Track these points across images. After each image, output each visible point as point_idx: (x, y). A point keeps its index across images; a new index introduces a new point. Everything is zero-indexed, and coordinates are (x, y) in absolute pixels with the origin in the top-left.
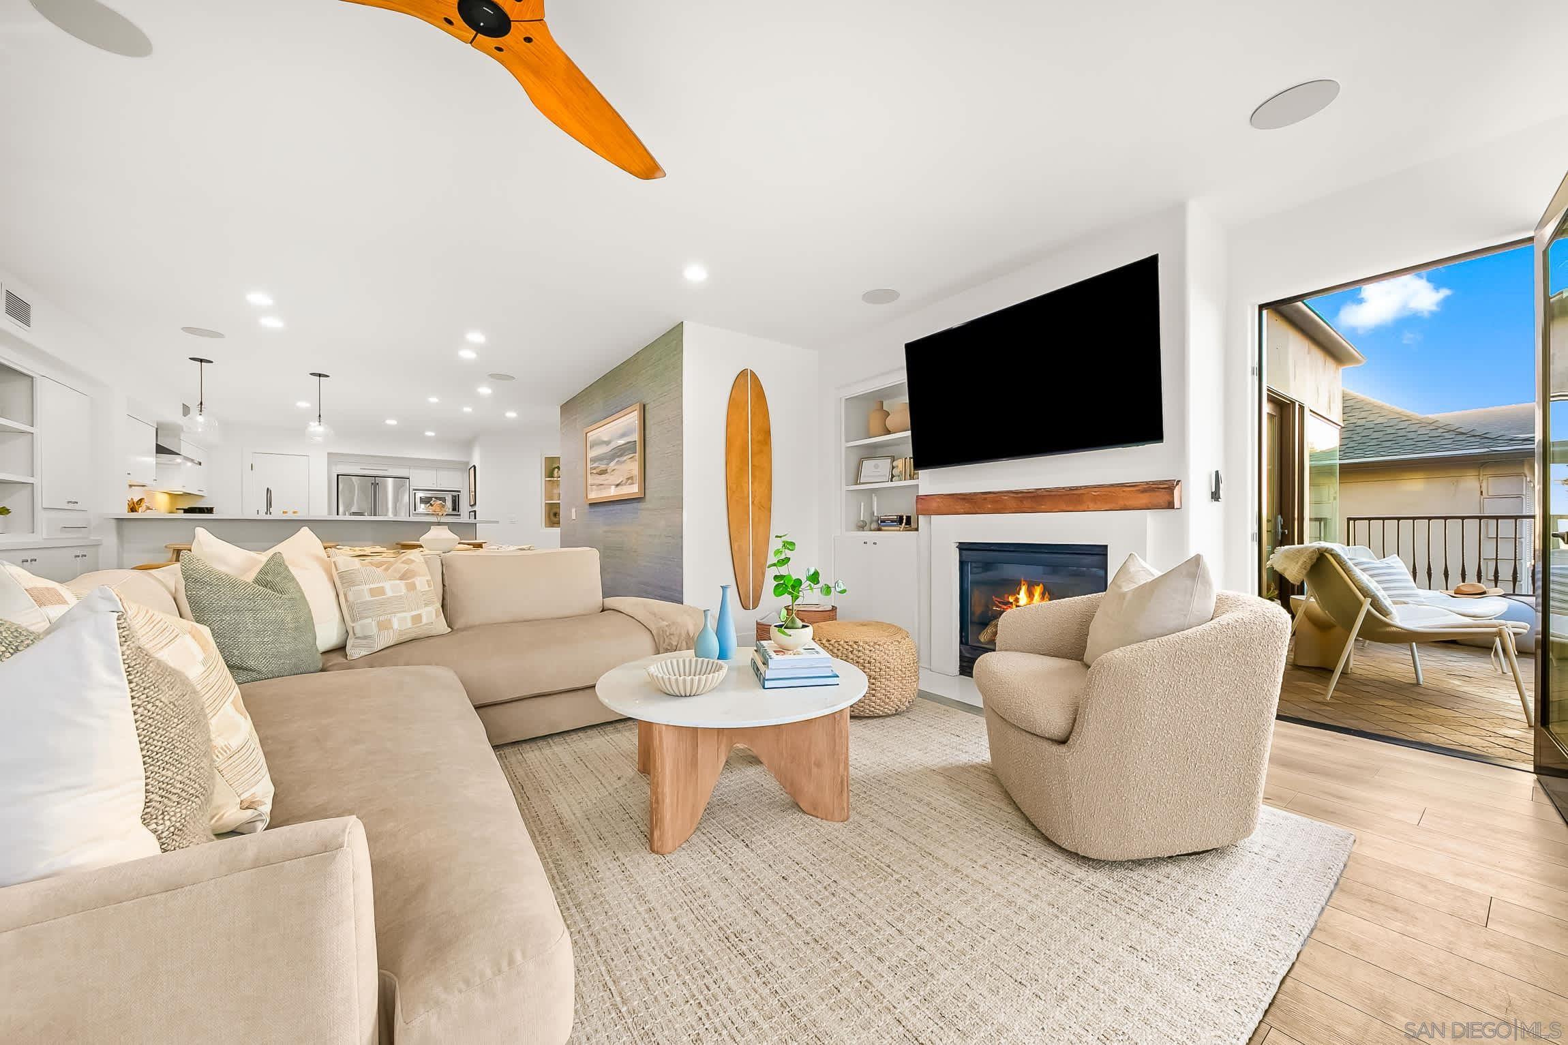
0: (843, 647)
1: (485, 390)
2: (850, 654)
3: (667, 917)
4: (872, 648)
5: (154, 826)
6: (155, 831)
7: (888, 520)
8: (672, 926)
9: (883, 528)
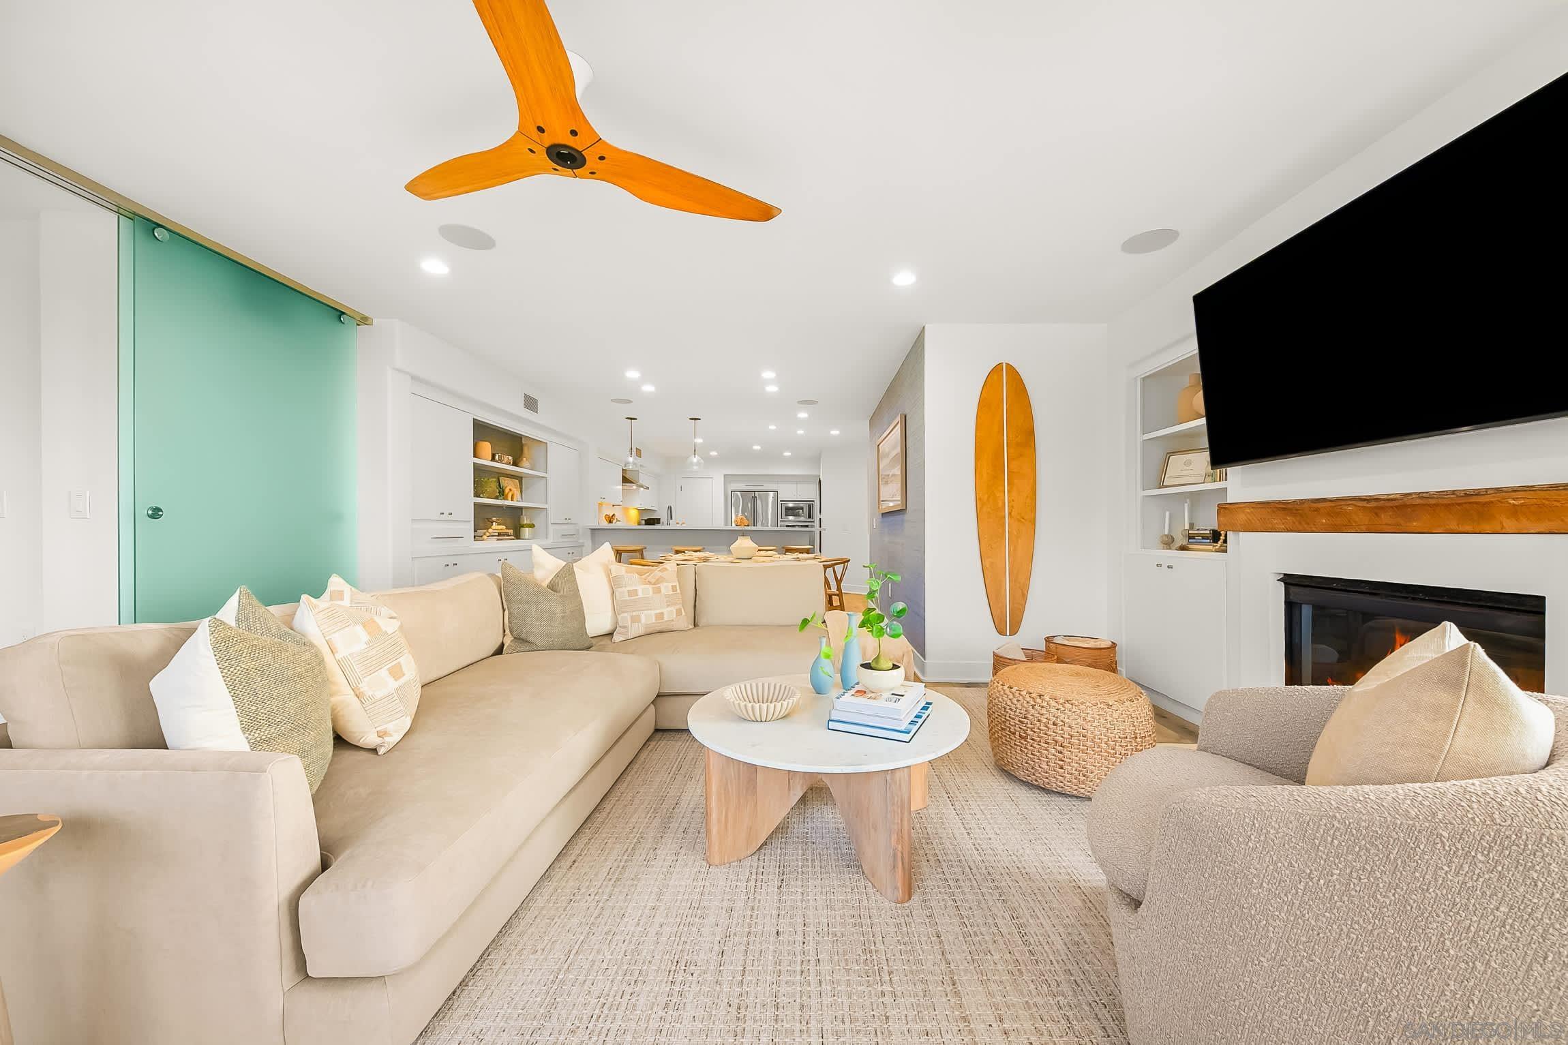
0: (1024, 698)
1: (803, 415)
2: (1031, 708)
3: (659, 919)
4: (1060, 707)
5: (247, 735)
6: (247, 738)
7: (1198, 535)
8: (652, 931)
9: (1190, 546)
